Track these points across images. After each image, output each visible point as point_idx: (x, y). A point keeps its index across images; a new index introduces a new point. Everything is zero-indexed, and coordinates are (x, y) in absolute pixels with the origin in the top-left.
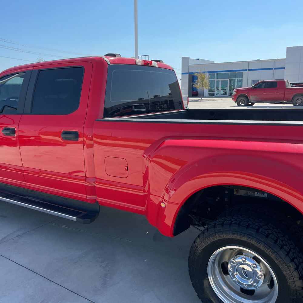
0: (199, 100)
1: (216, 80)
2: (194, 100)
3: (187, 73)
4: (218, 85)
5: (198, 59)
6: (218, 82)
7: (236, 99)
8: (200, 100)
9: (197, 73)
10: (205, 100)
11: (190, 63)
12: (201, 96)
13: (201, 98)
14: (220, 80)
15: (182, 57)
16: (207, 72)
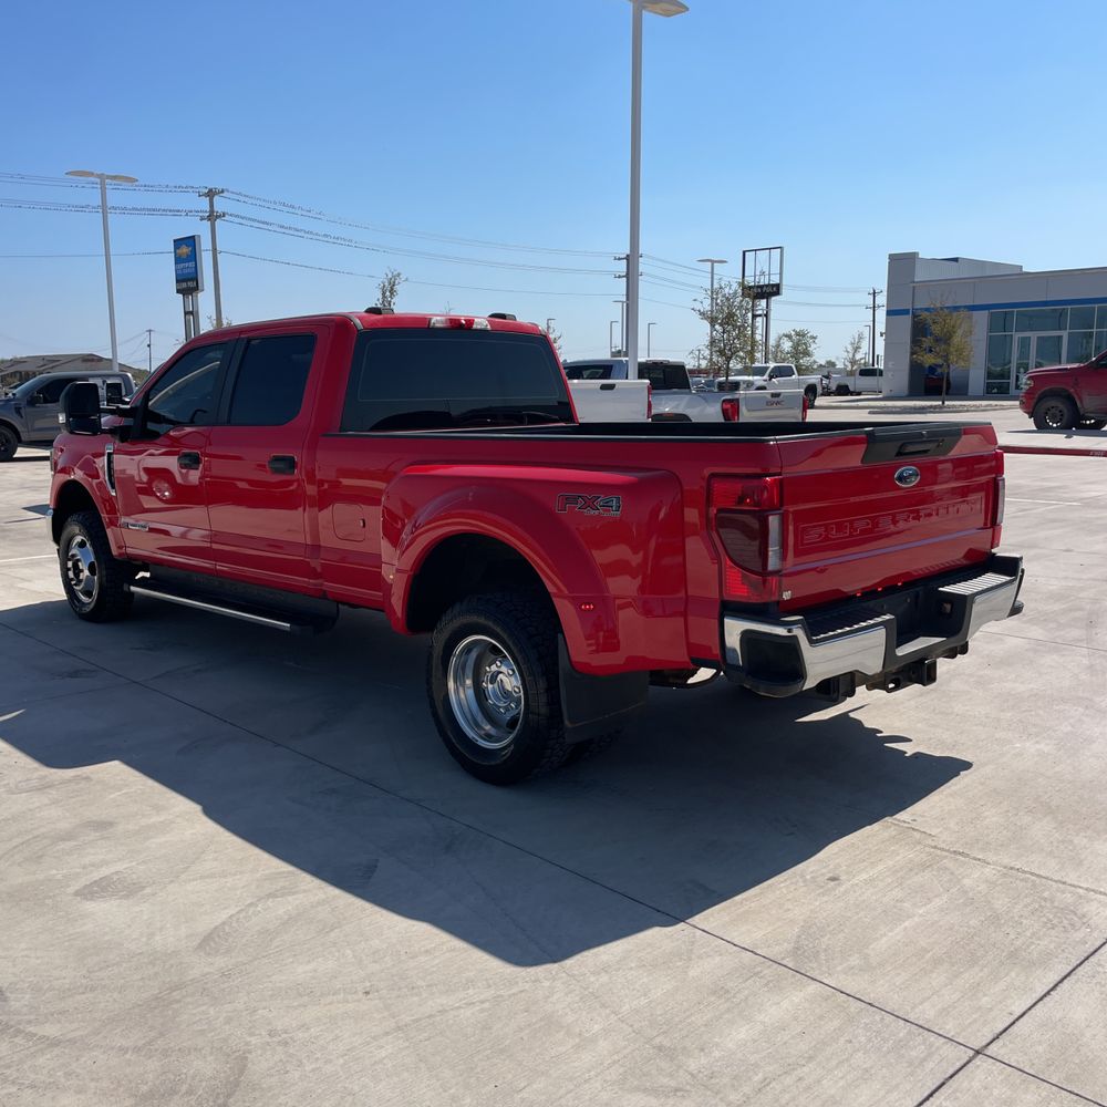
0: (931, 407)
1: (1017, 336)
2: (911, 408)
3: (905, 312)
4: (1024, 353)
5: (956, 260)
6: (1025, 343)
7: (1033, 404)
8: (935, 407)
9: (927, 310)
10: (954, 406)
11: (921, 275)
12: (940, 394)
13: (940, 403)
14: (1034, 336)
15: (890, 255)
16: (965, 307)
